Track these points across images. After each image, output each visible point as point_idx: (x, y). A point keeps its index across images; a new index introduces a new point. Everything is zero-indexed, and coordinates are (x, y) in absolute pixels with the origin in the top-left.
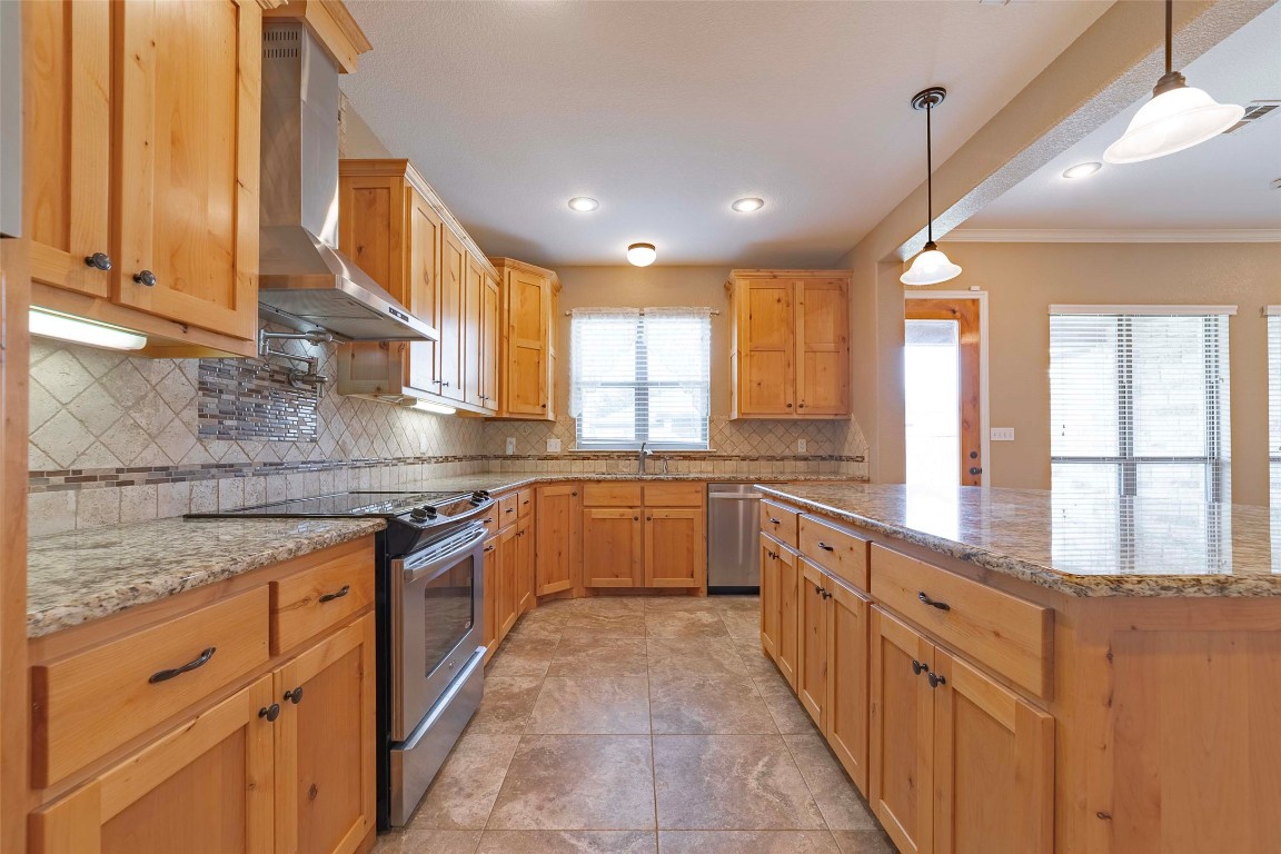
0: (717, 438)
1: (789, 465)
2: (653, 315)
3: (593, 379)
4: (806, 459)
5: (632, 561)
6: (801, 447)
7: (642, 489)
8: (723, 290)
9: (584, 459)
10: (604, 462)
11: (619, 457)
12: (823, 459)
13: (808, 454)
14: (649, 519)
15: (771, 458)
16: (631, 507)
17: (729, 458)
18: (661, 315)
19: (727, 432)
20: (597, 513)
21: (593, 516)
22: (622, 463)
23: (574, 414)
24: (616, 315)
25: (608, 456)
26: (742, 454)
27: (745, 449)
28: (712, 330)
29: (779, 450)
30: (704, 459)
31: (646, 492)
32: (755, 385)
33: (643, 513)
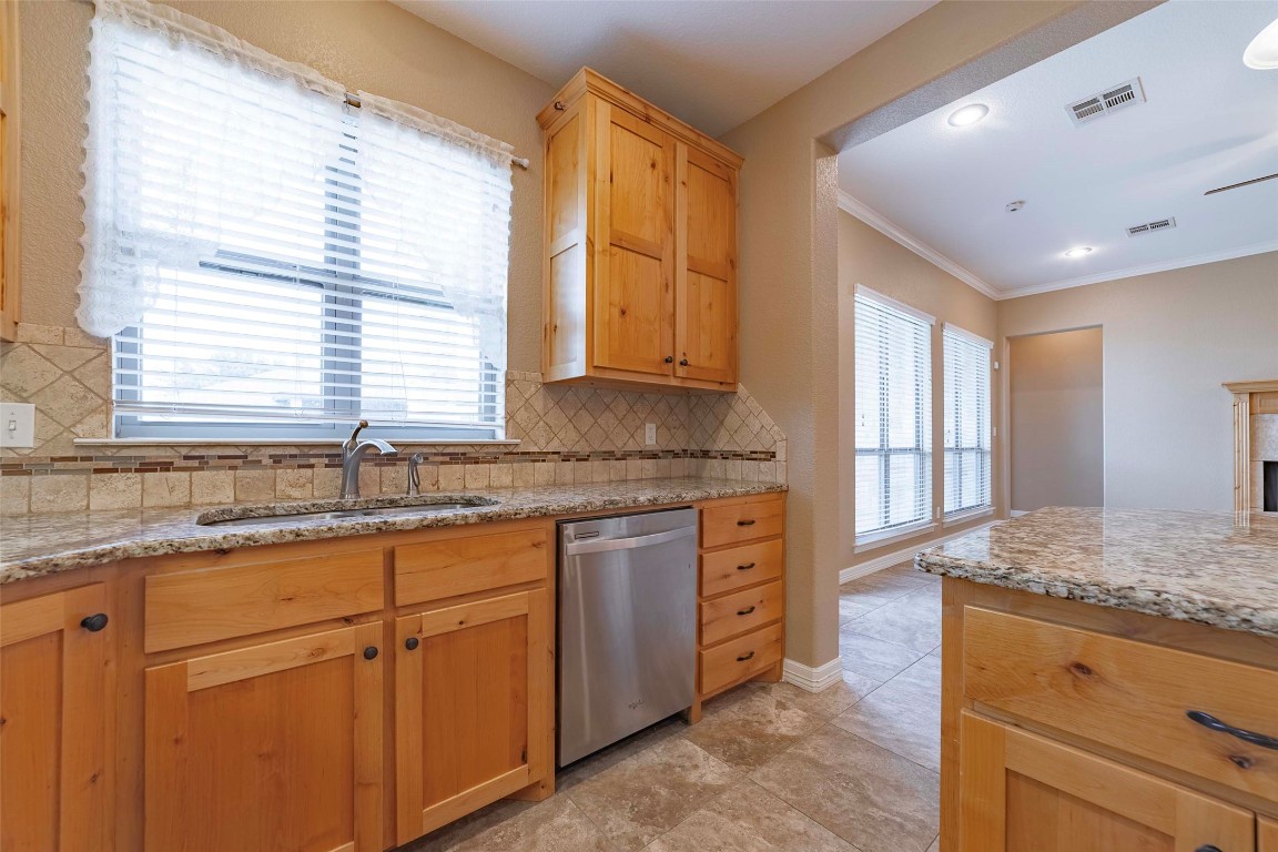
0: (521, 416)
1: (635, 465)
2: (383, 116)
3: (186, 231)
4: (654, 456)
5: (354, 783)
6: (650, 437)
7: (391, 556)
8: (533, 126)
9: (146, 467)
10: (225, 476)
11: (277, 460)
12: (676, 455)
13: (658, 448)
14: (411, 645)
15: (609, 456)
16: (347, 620)
17: (541, 457)
18: (405, 124)
19: (538, 404)
20: (206, 671)
21: (194, 684)
22: (286, 475)
23: (102, 320)
24: (274, 76)
25: (238, 457)
26: (563, 450)
27: (566, 440)
28: (513, 196)
29: (621, 442)
30: (495, 460)
31: (400, 565)
32: (616, 312)
33: (390, 629)
